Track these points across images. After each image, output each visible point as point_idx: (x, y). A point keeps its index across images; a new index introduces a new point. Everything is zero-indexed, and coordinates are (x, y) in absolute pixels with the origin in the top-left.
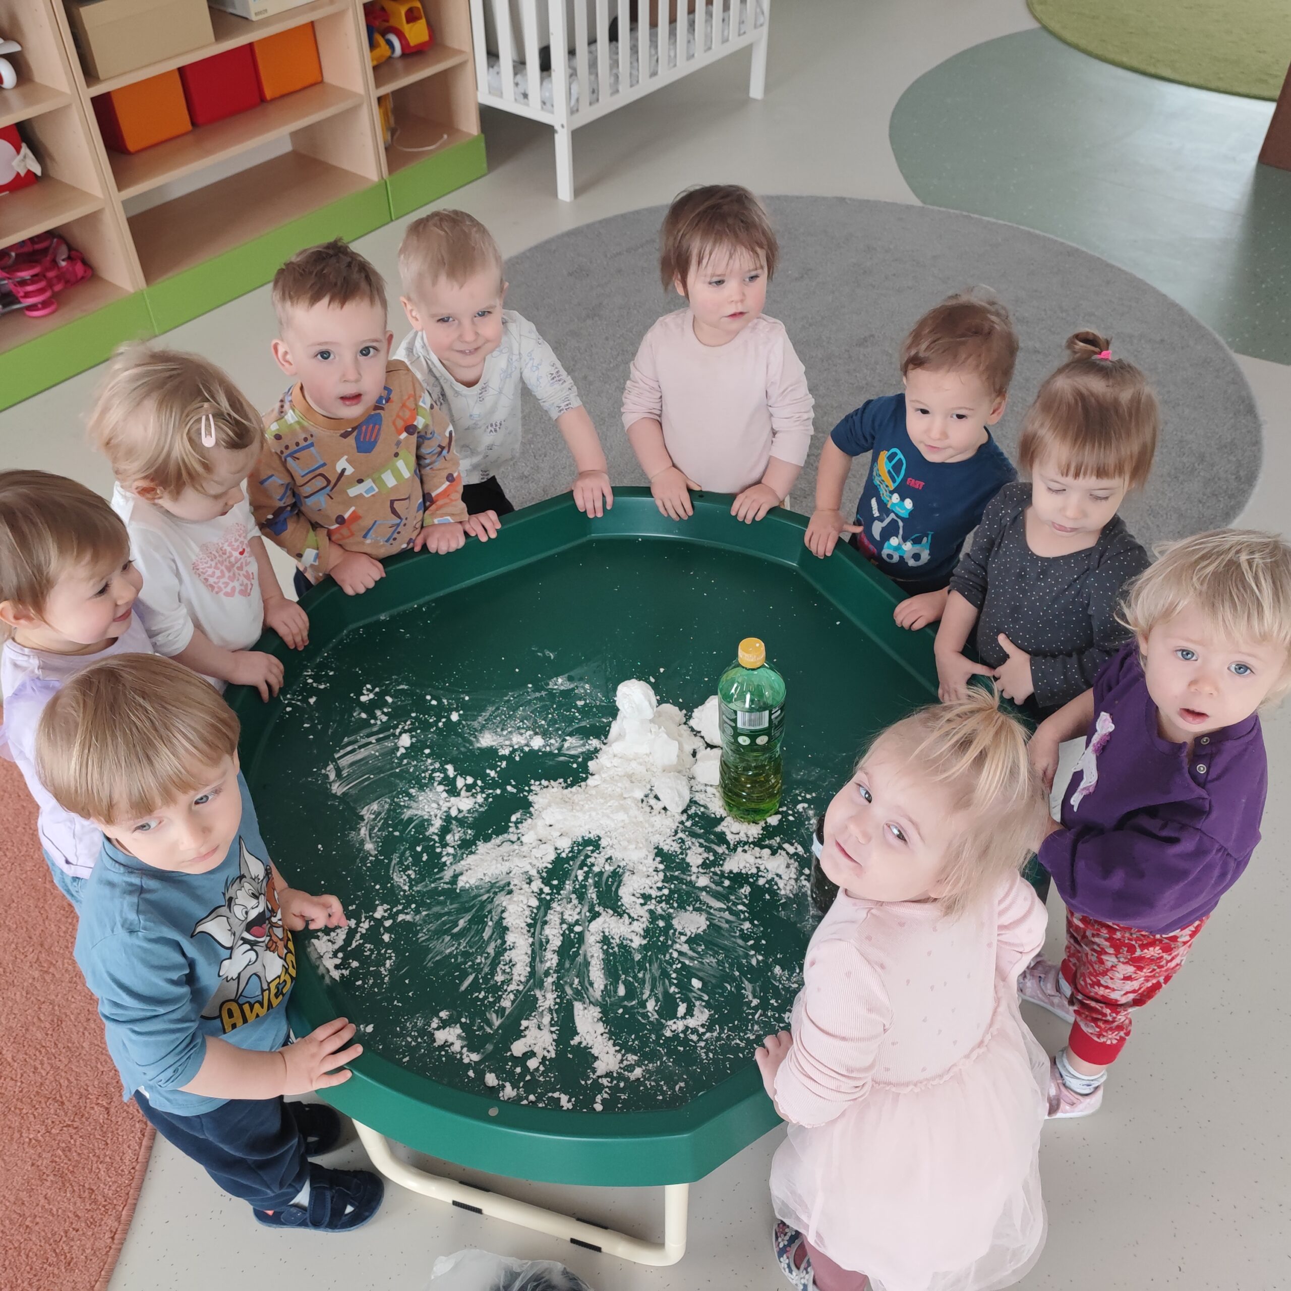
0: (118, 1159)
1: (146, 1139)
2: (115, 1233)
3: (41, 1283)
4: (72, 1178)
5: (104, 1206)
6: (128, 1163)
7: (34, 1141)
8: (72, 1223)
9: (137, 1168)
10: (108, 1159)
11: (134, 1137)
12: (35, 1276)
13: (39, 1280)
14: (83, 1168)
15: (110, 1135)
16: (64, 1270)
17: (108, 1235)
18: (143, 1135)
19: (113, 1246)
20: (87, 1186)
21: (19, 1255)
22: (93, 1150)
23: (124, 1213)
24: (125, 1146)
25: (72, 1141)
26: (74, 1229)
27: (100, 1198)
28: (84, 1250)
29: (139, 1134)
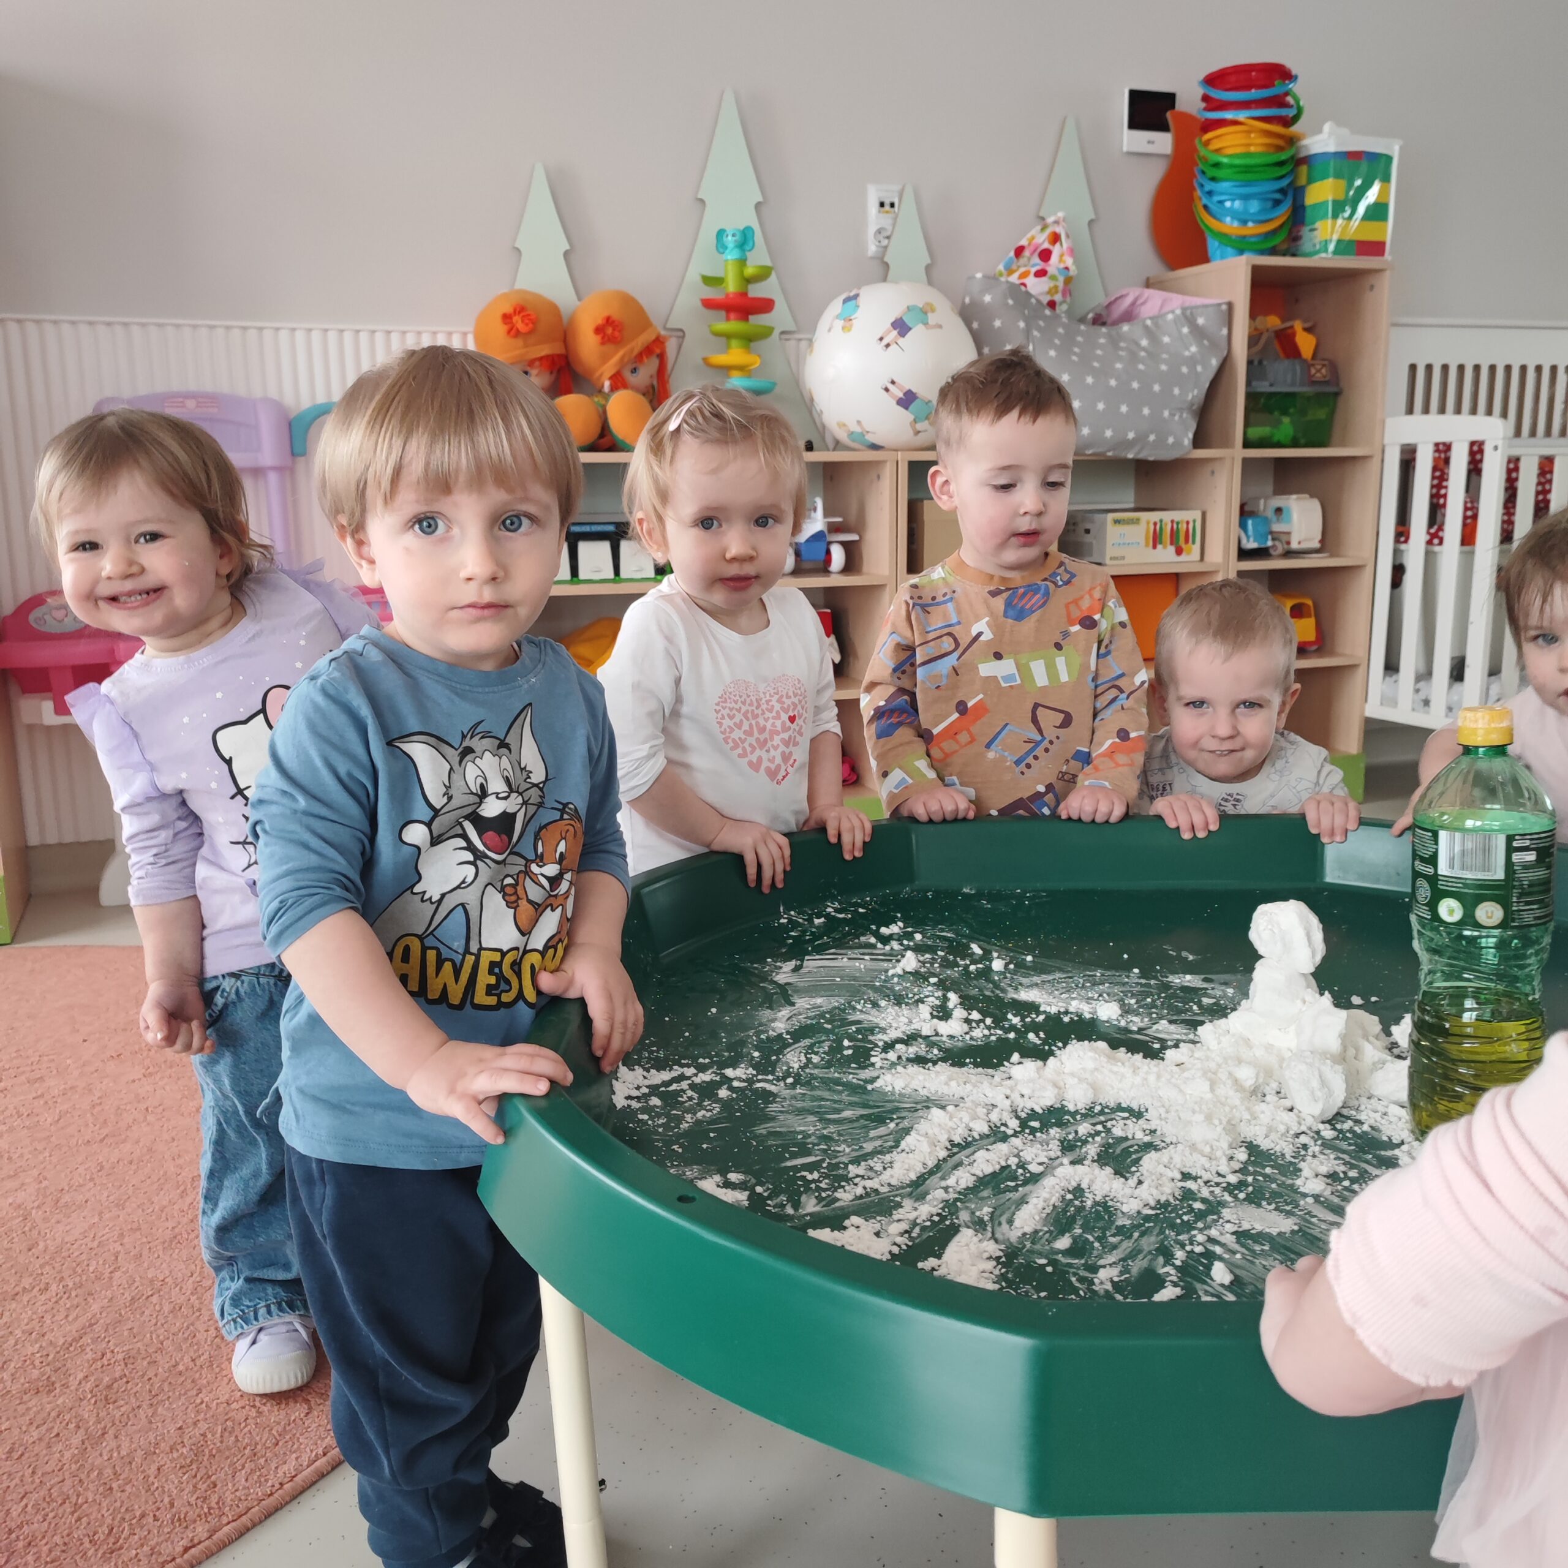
0: (273, 1466)
1: (324, 1460)
2: (194, 1546)
3: (64, 1555)
4: (206, 1463)
5: (209, 1508)
6: (280, 1474)
7: (204, 1405)
8: (158, 1509)
9: (286, 1486)
10: (262, 1461)
11: (312, 1451)
12: (65, 1544)
13: (63, 1551)
14: (227, 1458)
15: (288, 1437)
16: (99, 1555)
17: (185, 1542)
18: (325, 1454)
19: (178, 1560)
20: (213, 1478)
21: (73, 1513)
22: (257, 1444)
23: (226, 1529)
24: (294, 1455)
25: (243, 1425)
26: (155, 1516)
27: (214, 1499)
28: (142, 1545)
29: (320, 1452)
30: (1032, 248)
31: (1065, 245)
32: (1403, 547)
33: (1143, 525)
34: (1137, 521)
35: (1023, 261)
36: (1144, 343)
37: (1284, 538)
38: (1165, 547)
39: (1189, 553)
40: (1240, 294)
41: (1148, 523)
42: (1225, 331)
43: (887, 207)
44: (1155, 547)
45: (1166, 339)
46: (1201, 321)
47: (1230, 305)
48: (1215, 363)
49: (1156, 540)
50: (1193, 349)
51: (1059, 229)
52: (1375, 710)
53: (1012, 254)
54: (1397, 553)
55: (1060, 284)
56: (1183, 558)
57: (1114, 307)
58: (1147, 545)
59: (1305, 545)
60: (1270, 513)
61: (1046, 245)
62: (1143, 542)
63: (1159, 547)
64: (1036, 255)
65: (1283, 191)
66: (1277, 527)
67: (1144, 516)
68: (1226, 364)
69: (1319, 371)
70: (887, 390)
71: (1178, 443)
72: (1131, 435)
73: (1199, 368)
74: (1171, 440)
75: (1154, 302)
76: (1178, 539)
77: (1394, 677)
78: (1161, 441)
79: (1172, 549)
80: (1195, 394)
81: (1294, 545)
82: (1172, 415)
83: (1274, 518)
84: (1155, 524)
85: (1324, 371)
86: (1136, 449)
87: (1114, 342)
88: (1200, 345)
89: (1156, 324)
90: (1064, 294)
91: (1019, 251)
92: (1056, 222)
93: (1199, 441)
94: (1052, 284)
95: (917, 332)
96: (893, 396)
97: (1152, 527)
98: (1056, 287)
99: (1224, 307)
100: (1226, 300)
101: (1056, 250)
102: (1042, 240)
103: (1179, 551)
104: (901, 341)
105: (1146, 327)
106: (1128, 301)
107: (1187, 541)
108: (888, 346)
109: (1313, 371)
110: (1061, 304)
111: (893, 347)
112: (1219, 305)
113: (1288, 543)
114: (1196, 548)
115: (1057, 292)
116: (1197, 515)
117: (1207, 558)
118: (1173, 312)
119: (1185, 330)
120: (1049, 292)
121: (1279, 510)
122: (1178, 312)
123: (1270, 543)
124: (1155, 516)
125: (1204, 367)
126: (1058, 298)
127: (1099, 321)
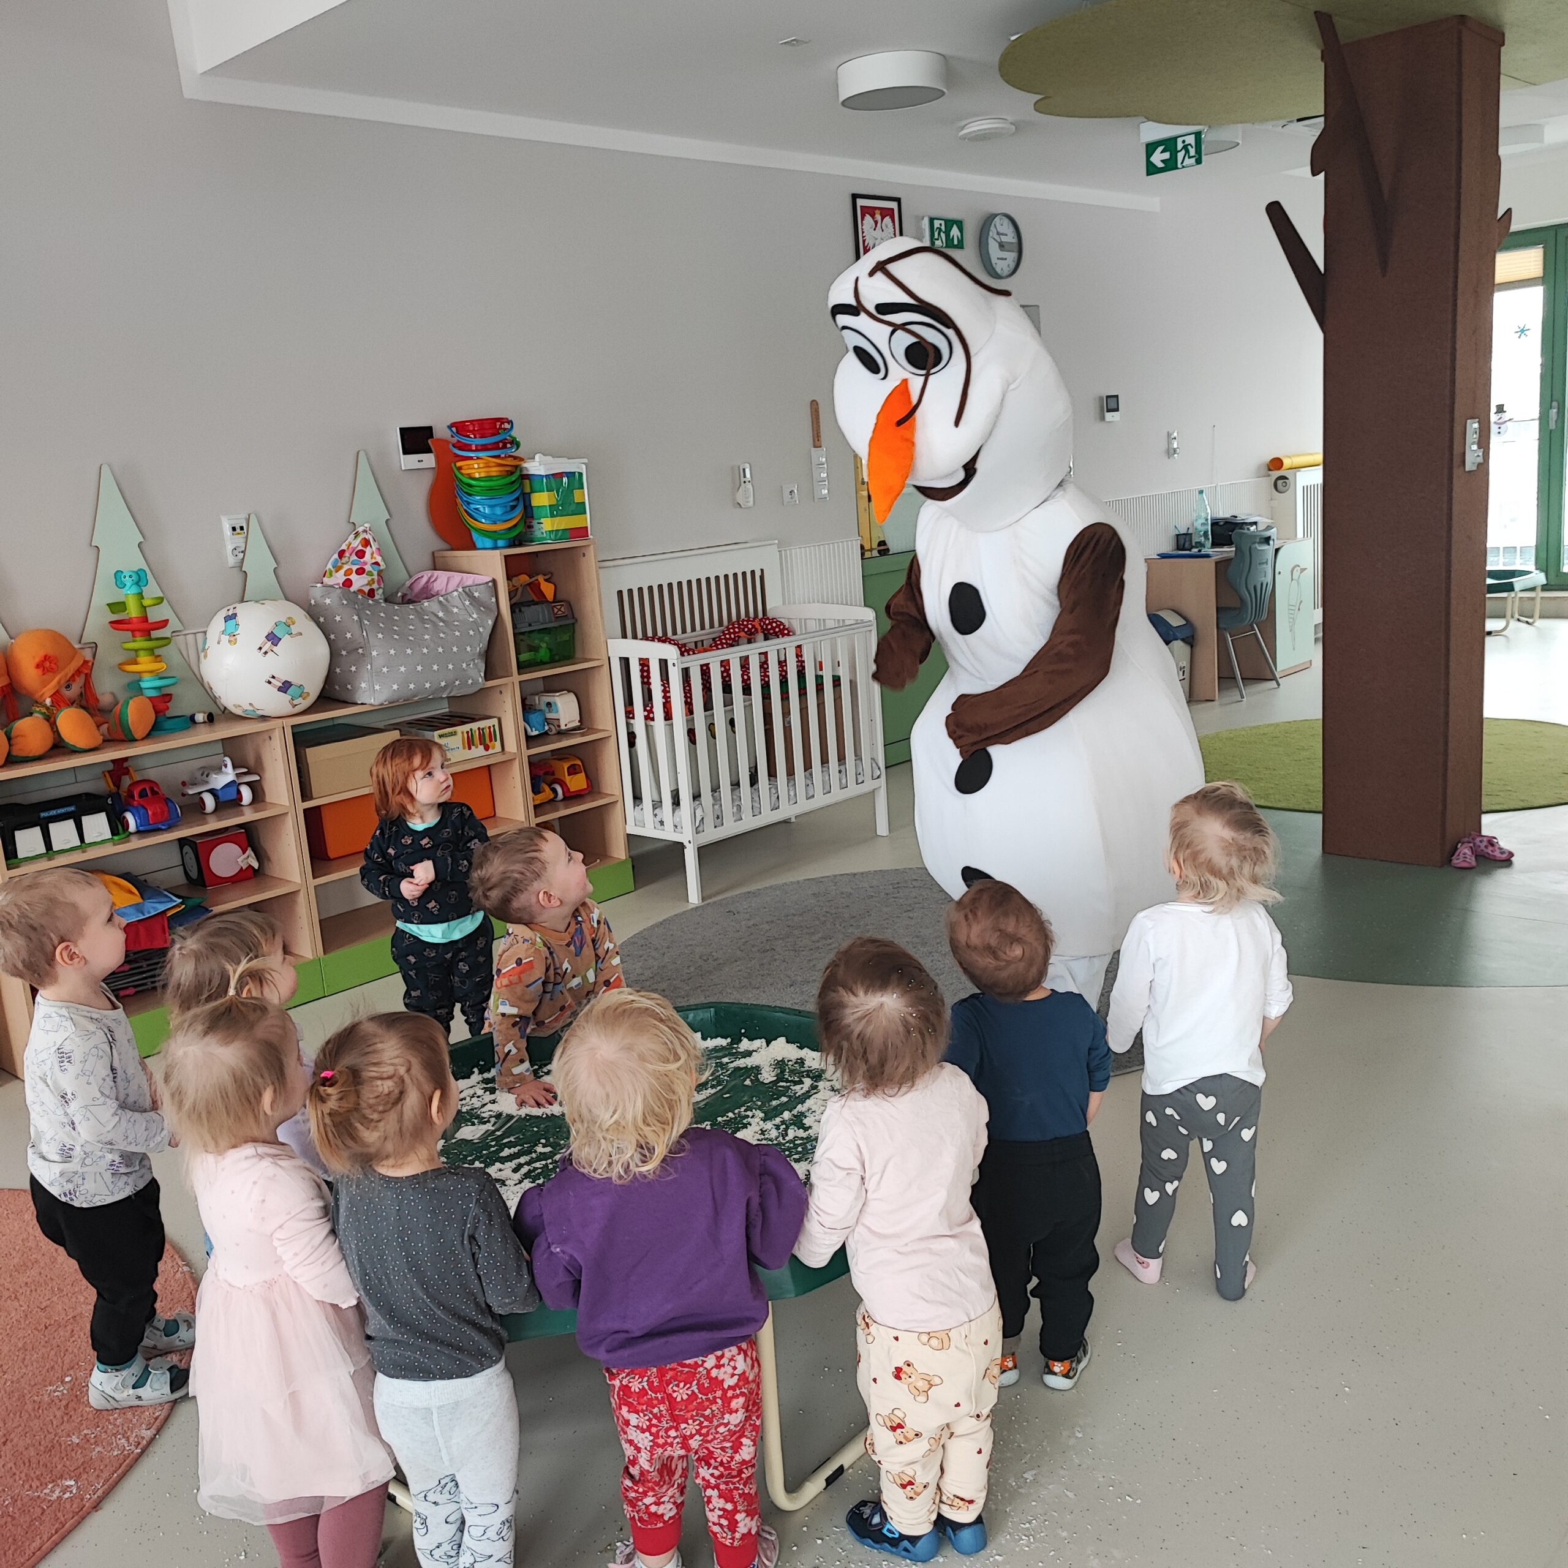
30: (350, 550)
31: (374, 548)
32: (632, 721)
33: (459, 735)
34: (455, 734)
35: (344, 560)
36: (441, 614)
37: (556, 723)
38: (477, 747)
39: (493, 748)
40: (500, 575)
41: (463, 733)
42: (494, 600)
43: (238, 530)
44: (470, 748)
45: (455, 610)
46: (476, 594)
47: (494, 581)
48: (490, 622)
49: (470, 743)
50: (475, 616)
51: (368, 537)
52: (632, 829)
53: (336, 556)
54: (628, 725)
55: (376, 577)
56: (491, 751)
57: (415, 585)
58: (464, 748)
59: (570, 726)
60: (543, 707)
61: (360, 548)
62: (461, 747)
63: (473, 747)
64: (354, 554)
65: (517, 499)
66: (549, 716)
67: (460, 729)
68: (498, 620)
69: (560, 610)
70: (269, 682)
71: (475, 682)
72: (443, 684)
73: (481, 629)
74: (470, 682)
75: (442, 580)
76: (485, 740)
77: (640, 807)
78: (464, 683)
79: (481, 747)
80: (483, 645)
81: (563, 727)
82: (468, 665)
83: (547, 710)
84: (468, 732)
85: (562, 609)
86: (448, 691)
87: (420, 615)
88: (479, 612)
89: (447, 600)
90: (379, 584)
91: (341, 554)
92: (365, 531)
93: (487, 678)
94: (370, 578)
95: (286, 640)
96: (275, 686)
97: (466, 735)
98: (373, 580)
99: (490, 584)
100: (491, 579)
101: (368, 550)
102: (356, 544)
103: (487, 748)
104: (275, 649)
105: (440, 602)
106: (424, 580)
107: (491, 740)
108: (266, 653)
109: (556, 610)
110: (378, 589)
111: (270, 654)
112: (487, 583)
113: (559, 726)
114: (498, 744)
115: (374, 583)
116: (495, 721)
117: (507, 749)
118: (457, 590)
119: (467, 603)
120: (369, 584)
121: (549, 704)
122: (460, 590)
123: (547, 728)
124: (466, 728)
125: (484, 627)
126: (375, 586)
127: (407, 600)
